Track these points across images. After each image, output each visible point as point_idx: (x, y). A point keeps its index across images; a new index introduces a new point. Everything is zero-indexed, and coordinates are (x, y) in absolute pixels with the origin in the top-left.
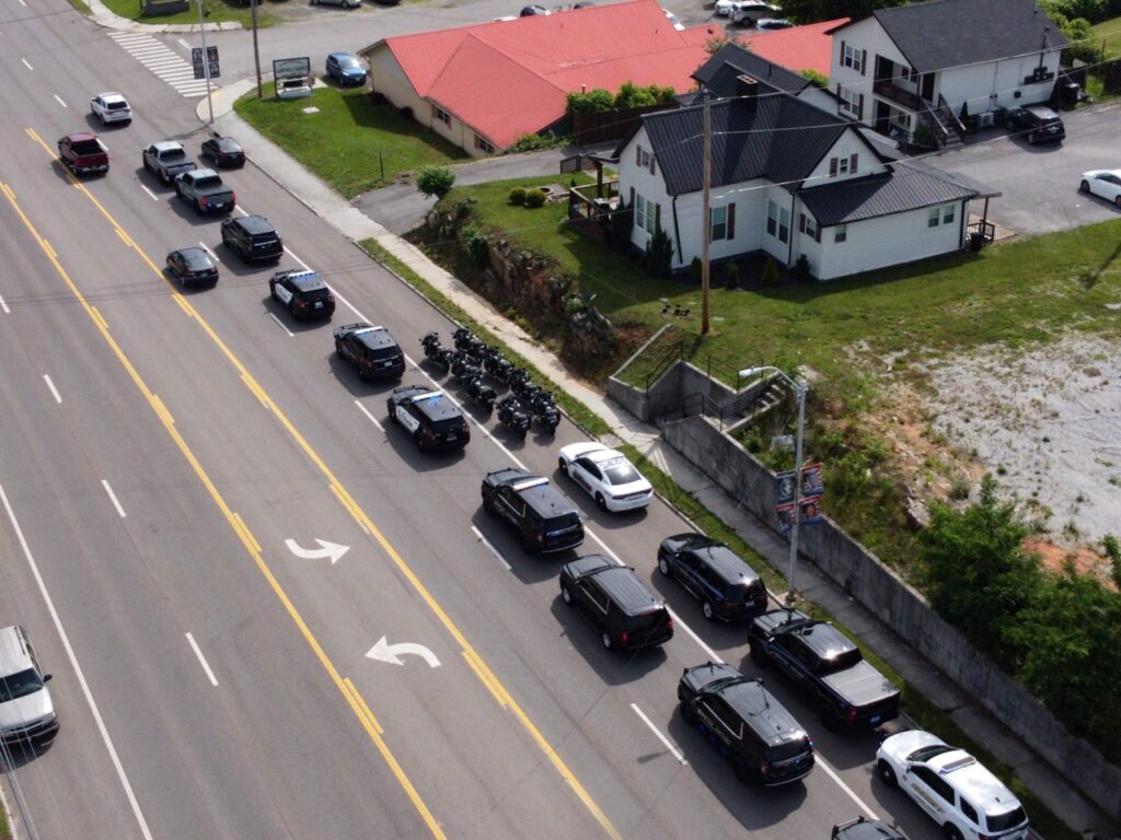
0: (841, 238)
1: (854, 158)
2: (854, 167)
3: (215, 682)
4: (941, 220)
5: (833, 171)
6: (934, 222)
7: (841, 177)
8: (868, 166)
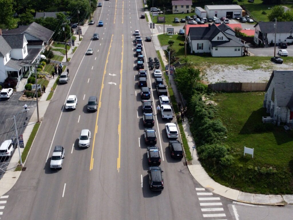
0: (216, 50)
1: (222, 37)
2: (222, 39)
3: (88, 82)
4: (237, 50)
5: (218, 39)
6: (236, 50)
7: (219, 40)
8: (225, 39)
